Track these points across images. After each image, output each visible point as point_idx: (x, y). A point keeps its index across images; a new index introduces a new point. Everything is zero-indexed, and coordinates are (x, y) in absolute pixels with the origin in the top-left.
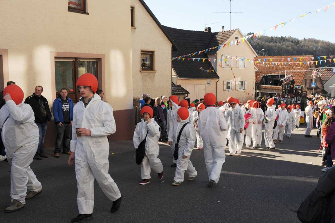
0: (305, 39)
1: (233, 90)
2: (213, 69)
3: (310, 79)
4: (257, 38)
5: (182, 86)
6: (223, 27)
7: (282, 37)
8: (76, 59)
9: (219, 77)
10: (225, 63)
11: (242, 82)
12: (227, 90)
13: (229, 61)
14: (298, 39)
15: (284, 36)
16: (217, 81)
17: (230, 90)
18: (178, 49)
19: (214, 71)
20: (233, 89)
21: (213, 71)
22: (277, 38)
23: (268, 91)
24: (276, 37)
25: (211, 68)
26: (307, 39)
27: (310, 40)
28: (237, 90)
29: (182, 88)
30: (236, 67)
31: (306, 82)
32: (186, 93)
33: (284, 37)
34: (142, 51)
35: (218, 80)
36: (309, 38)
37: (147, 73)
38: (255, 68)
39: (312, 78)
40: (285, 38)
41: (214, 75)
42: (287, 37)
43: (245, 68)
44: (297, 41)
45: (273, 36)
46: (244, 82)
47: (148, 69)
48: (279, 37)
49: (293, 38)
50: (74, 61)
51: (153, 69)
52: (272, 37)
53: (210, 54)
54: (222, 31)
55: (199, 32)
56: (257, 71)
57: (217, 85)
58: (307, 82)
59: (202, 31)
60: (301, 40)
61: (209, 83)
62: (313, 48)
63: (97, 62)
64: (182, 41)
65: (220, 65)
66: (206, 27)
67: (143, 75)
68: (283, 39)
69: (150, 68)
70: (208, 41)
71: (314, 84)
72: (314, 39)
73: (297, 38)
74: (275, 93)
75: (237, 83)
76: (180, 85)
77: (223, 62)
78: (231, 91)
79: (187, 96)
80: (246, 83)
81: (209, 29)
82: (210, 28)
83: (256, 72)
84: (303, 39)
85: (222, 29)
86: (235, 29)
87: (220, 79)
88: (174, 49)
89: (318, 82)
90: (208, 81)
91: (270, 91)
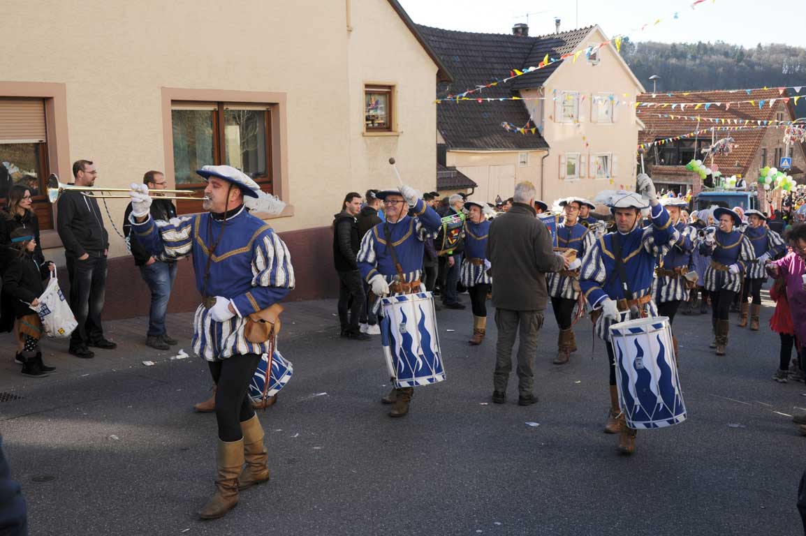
0: (759, 45)
1: (583, 177)
2: (532, 124)
3: (776, 149)
4: (636, 48)
5: (458, 169)
6: (558, 22)
7: (700, 43)
8: (220, 104)
9: (548, 146)
10: (564, 110)
11: (606, 157)
12: (569, 178)
13: (573, 106)
14: (742, 47)
15: (705, 41)
16: (544, 157)
17: (575, 178)
18: (452, 78)
19: (537, 130)
20: (582, 175)
21: (533, 130)
22: (687, 46)
23: (666, 179)
24: (685, 44)
25: (528, 124)
26: (766, 47)
27: (774, 49)
28: (594, 178)
29: (459, 172)
30: (591, 120)
31: (764, 155)
32: (468, 187)
33: (705, 44)
34: (367, 86)
35: (546, 153)
36: (772, 44)
37: (379, 138)
38: (637, 122)
39: (780, 146)
40: (708, 47)
41: (536, 141)
42: (713, 43)
43: (612, 122)
44: (738, 54)
45: (677, 42)
46: (609, 158)
47: (380, 128)
48: (694, 43)
49: (728, 45)
50: (214, 111)
51: (393, 129)
52: (674, 46)
53: (527, 90)
54: (556, 33)
55: (498, 35)
56: (641, 129)
57: (542, 165)
58: (768, 155)
59: (507, 33)
60: (750, 50)
61: (523, 160)
62: (782, 70)
63: (269, 112)
64: (459, 60)
65: (551, 117)
66: (516, 25)
67: (369, 142)
68: (703, 49)
69: (385, 126)
70: (522, 58)
71: (788, 160)
72: (784, 45)
73: (739, 45)
74: (684, 183)
75: (593, 159)
76: (455, 167)
77: (559, 108)
78: (578, 179)
79: (471, 192)
80: (615, 159)
81: (524, 28)
82: (525, 25)
83: (639, 131)
84: (755, 47)
85: (555, 26)
86: (588, 26)
87: (550, 151)
88: (441, 78)
89: (797, 156)
90: (521, 156)
91: (671, 180)
